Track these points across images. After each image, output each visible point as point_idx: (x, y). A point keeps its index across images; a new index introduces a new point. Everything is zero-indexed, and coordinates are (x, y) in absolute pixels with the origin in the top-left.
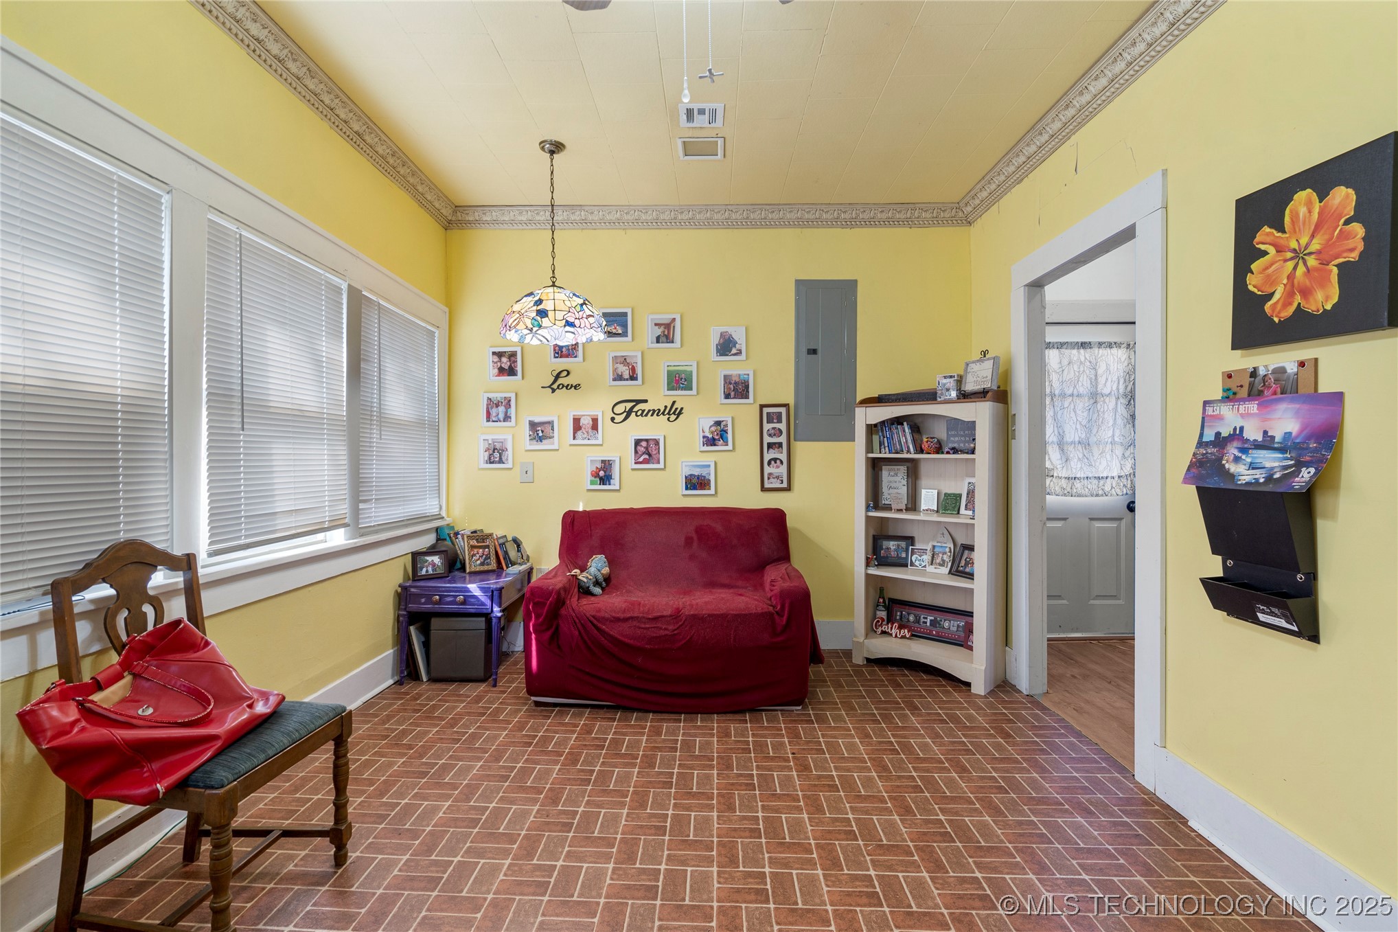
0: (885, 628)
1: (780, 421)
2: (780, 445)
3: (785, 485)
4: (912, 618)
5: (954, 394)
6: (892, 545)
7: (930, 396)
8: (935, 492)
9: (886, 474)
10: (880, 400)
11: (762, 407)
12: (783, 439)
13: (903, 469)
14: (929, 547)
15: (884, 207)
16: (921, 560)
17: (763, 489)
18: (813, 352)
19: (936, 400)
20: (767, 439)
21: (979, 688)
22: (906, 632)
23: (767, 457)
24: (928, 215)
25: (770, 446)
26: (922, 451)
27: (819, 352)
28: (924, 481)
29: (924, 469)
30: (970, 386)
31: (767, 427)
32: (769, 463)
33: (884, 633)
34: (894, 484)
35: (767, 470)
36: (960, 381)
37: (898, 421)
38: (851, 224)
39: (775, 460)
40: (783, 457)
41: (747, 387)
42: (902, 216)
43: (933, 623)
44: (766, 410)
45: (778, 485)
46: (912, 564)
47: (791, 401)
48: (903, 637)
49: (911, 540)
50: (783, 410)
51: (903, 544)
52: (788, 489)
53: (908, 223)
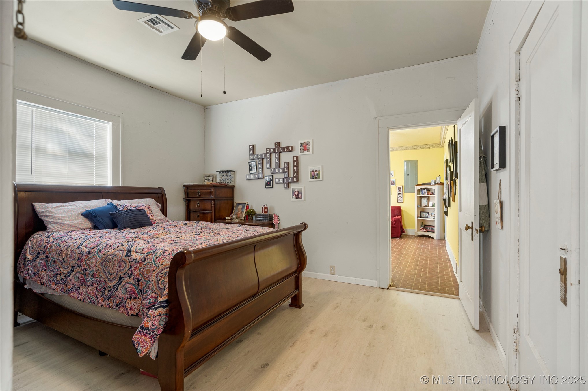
0: (422, 230)
1: (401, 189)
2: (401, 194)
3: (402, 202)
4: (428, 228)
5: (434, 184)
6: (424, 213)
7: (430, 184)
8: (432, 203)
9: (423, 199)
10: (422, 185)
11: (397, 186)
12: (402, 192)
13: (426, 198)
14: (431, 214)
15: (423, 145)
16: (429, 216)
17: (397, 202)
18: (408, 175)
19: (431, 185)
20: (398, 193)
21: (435, 239)
22: (426, 230)
23: (398, 196)
24: (433, 146)
25: (399, 194)
26: (429, 195)
27: (409, 175)
28: (431, 201)
29: (431, 198)
30: (437, 182)
31: (398, 190)
32: (399, 197)
33: (422, 231)
34: (424, 201)
35: (398, 199)
36: (435, 181)
37: (424, 189)
38: (416, 149)
39: (400, 197)
40: (402, 196)
41: (394, 182)
42: (427, 147)
43: (432, 229)
44: (398, 187)
45: (401, 202)
46: (428, 217)
47: (403, 185)
48: (426, 231)
49: (428, 213)
50: (402, 187)
51: (427, 213)
52: (403, 202)
53: (429, 148)
